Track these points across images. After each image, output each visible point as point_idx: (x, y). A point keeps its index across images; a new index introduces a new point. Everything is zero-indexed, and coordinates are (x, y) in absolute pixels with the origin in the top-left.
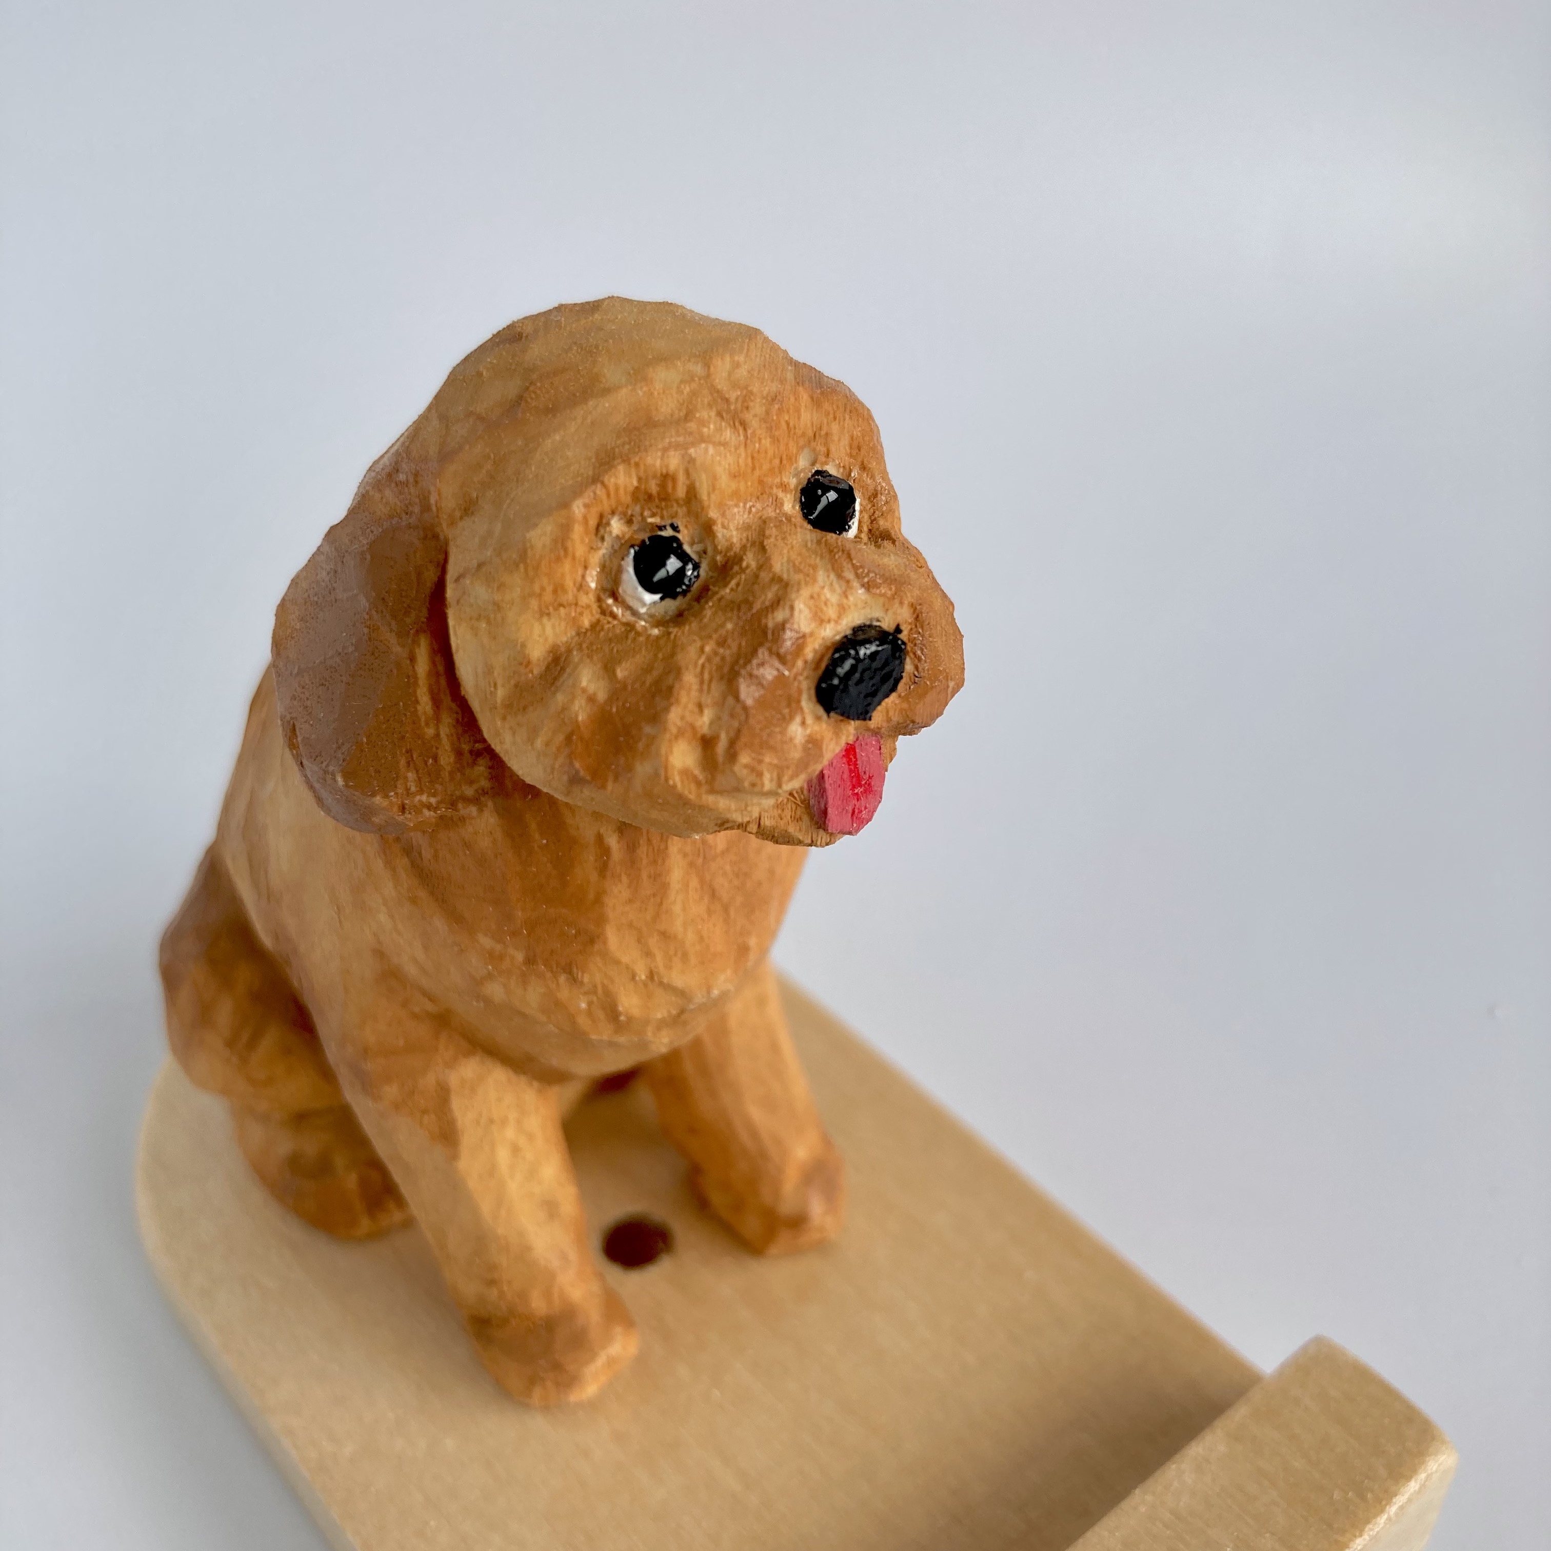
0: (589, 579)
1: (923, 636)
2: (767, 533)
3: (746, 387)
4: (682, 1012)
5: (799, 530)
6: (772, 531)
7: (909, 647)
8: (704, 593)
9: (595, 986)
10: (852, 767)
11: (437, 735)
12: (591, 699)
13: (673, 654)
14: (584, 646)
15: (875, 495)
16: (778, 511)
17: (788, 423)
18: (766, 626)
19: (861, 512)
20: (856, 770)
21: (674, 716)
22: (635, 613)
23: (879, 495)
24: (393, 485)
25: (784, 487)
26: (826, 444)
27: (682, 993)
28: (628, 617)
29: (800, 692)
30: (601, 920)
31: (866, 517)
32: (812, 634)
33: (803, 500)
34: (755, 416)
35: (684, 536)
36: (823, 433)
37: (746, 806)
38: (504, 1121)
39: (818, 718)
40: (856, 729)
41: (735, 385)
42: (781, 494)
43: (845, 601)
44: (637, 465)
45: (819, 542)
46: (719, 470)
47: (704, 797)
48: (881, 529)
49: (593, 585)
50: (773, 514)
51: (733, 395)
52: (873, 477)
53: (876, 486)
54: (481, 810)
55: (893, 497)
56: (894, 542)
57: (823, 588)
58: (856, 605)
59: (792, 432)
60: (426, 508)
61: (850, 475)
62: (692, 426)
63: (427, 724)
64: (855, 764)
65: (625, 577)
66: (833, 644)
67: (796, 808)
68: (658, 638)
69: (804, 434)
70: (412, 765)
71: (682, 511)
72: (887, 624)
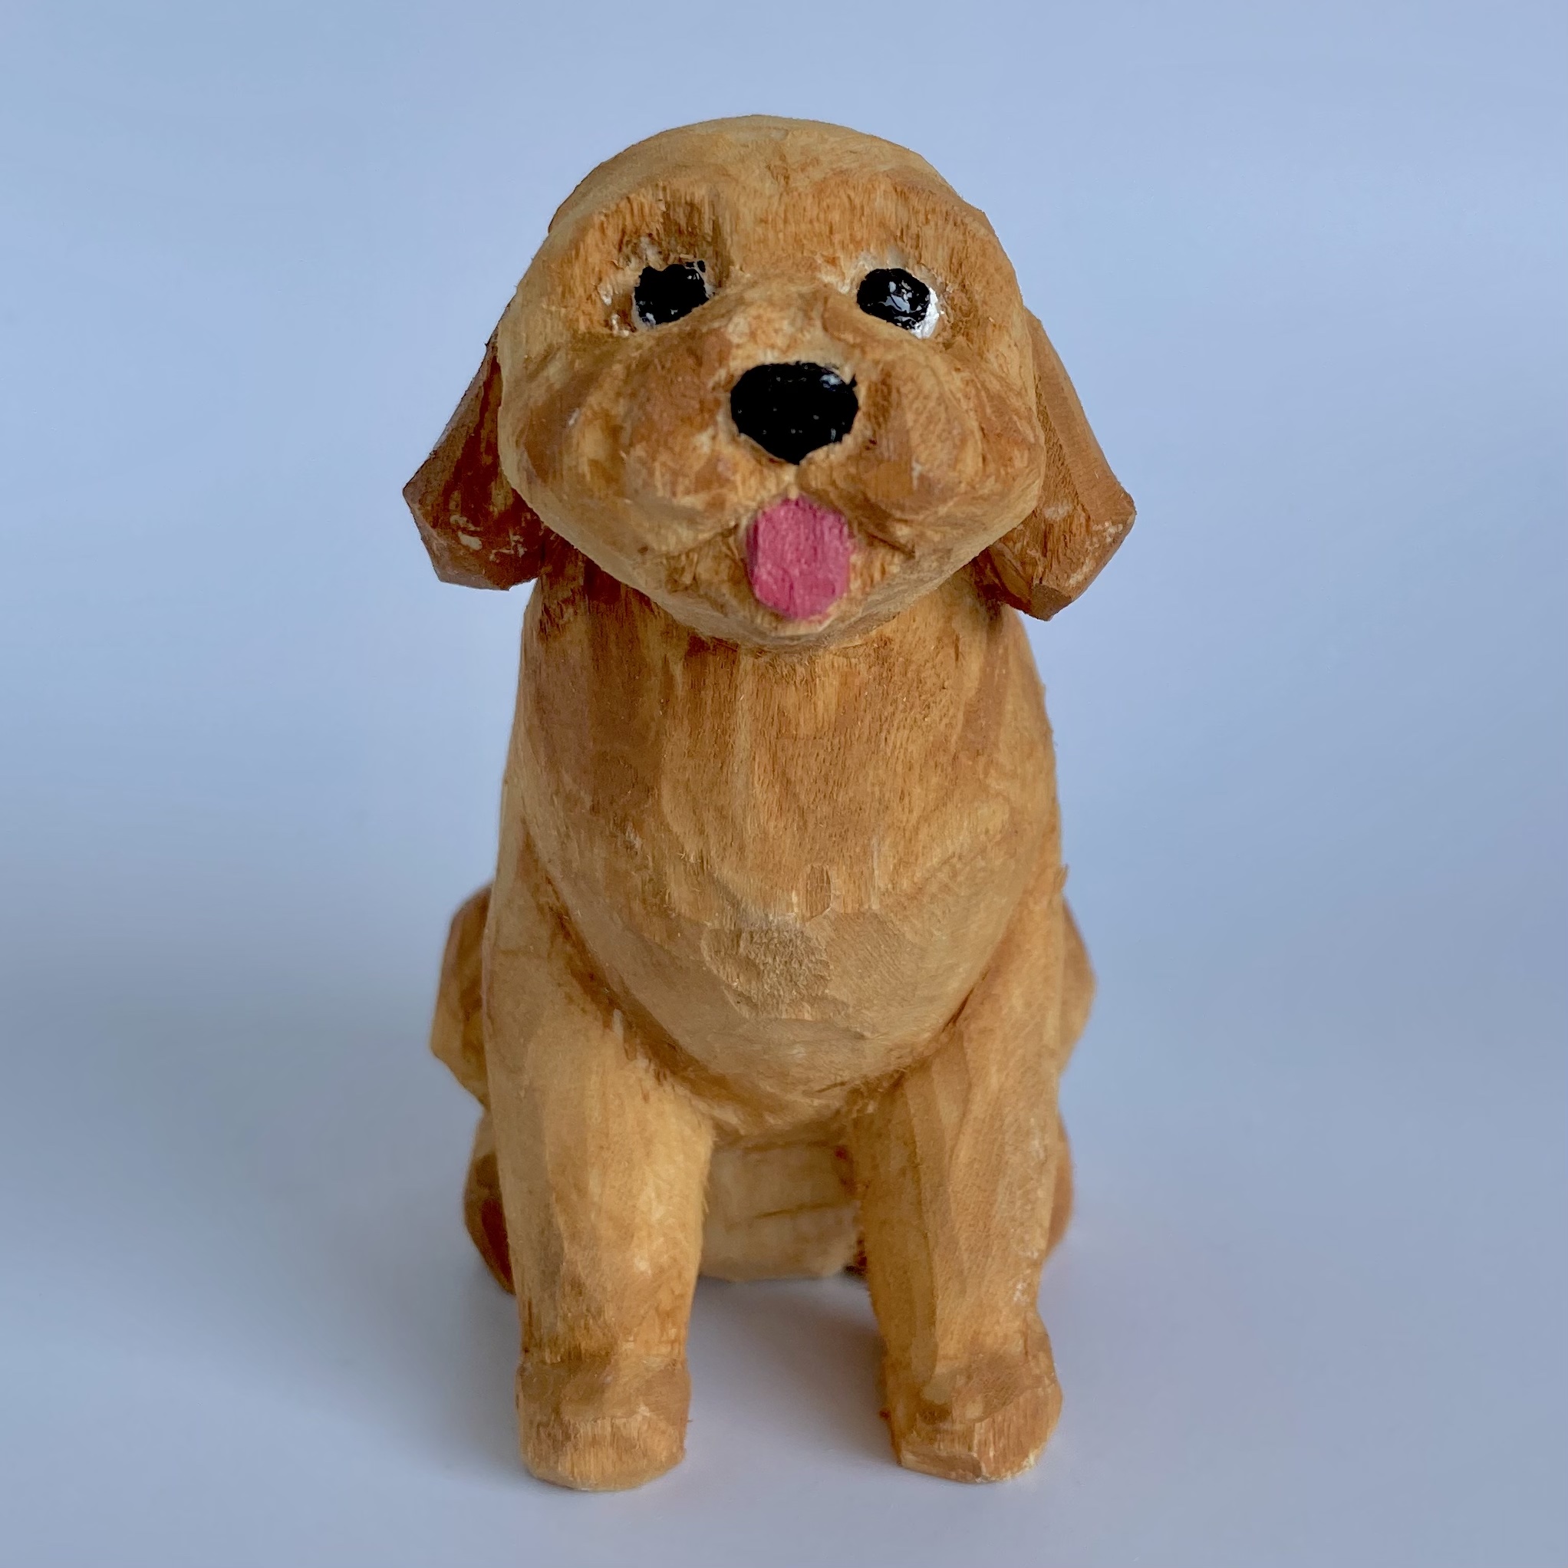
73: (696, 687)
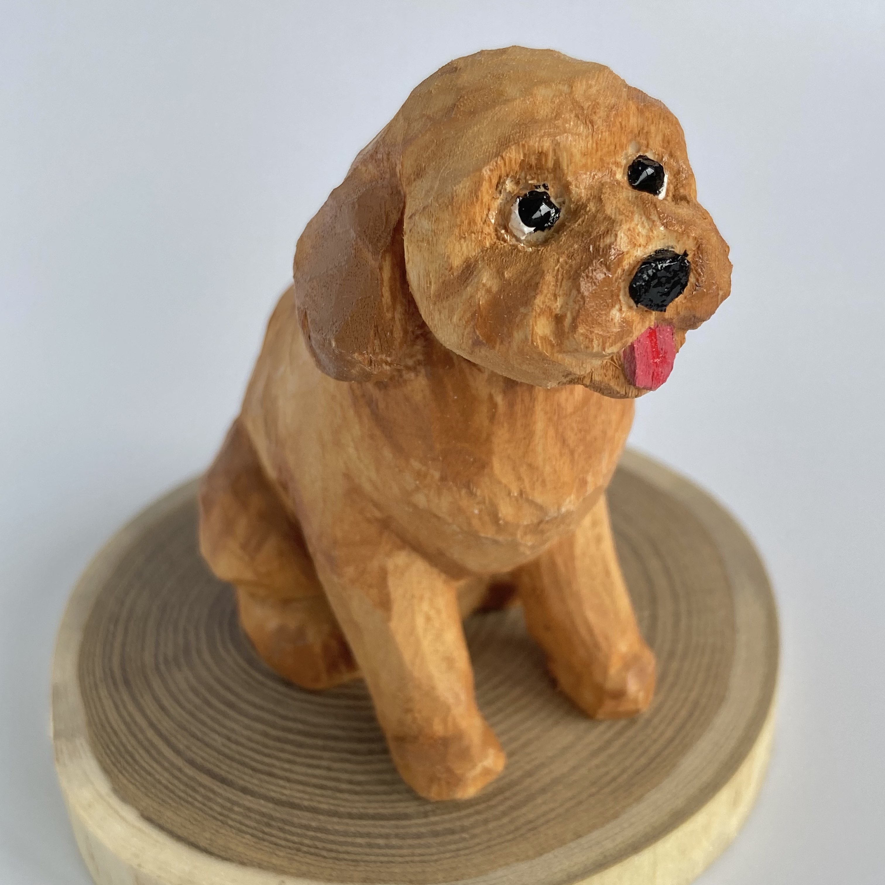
0: (490, 217)
1: (702, 260)
2: (604, 191)
3: (595, 101)
4: (540, 522)
5: (625, 190)
6: (607, 190)
7: (693, 266)
8: (562, 227)
9: (484, 498)
10: (653, 344)
11: (393, 318)
12: (489, 291)
13: (540, 263)
14: (486, 258)
15: (678, 172)
16: (612, 179)
17: (621, 124)
18: (599, 246)
19: (668, 184)
20: (656, 347)
21: (539, 301)
22: (518, 240)
23: (681, 173)
24: (374, 161)
25: (617, 164)
26: (647, 139)
27: (540, 508)
28: (514, 241)
29: (619, 290)
30: (490, 453)
31: (672, 187)
32: (628, 253)
33: (630, 174)
34: (600, 118)
35: (551, 192)
36: (645, 131)
37: (583, 364)
38: (421, 598)
39: (630, 308)
40: (656, 319)
41: (588, 99)
42: (614, 168)
43: (651, 234)
44: (523, 146)
45: (636, 197)
46: (575, 151)
47: (556, 355)
48: (681, 195)
49: (493, 221)
50: (609, 180)
51: (586, 105)
52: (677, 162)
53: (680, 167)
54: (417, 375)
55: (691, 175)
56: (688, 202)
57: (637, 225)
58: (658, 237)
59: (624, 129)
60: (393, 174)
61: (662, 159)
62: (559, 122)
63: (388, 311)
64: (656, 343)
65: (513, 216)
66: (641, 259)
67: (616, 370)
68: (531, 253)
69: (632, 132)
70: (377, 335)
71: (550, 176)
72: (679, 250)
73: (511, 405)
